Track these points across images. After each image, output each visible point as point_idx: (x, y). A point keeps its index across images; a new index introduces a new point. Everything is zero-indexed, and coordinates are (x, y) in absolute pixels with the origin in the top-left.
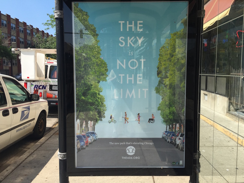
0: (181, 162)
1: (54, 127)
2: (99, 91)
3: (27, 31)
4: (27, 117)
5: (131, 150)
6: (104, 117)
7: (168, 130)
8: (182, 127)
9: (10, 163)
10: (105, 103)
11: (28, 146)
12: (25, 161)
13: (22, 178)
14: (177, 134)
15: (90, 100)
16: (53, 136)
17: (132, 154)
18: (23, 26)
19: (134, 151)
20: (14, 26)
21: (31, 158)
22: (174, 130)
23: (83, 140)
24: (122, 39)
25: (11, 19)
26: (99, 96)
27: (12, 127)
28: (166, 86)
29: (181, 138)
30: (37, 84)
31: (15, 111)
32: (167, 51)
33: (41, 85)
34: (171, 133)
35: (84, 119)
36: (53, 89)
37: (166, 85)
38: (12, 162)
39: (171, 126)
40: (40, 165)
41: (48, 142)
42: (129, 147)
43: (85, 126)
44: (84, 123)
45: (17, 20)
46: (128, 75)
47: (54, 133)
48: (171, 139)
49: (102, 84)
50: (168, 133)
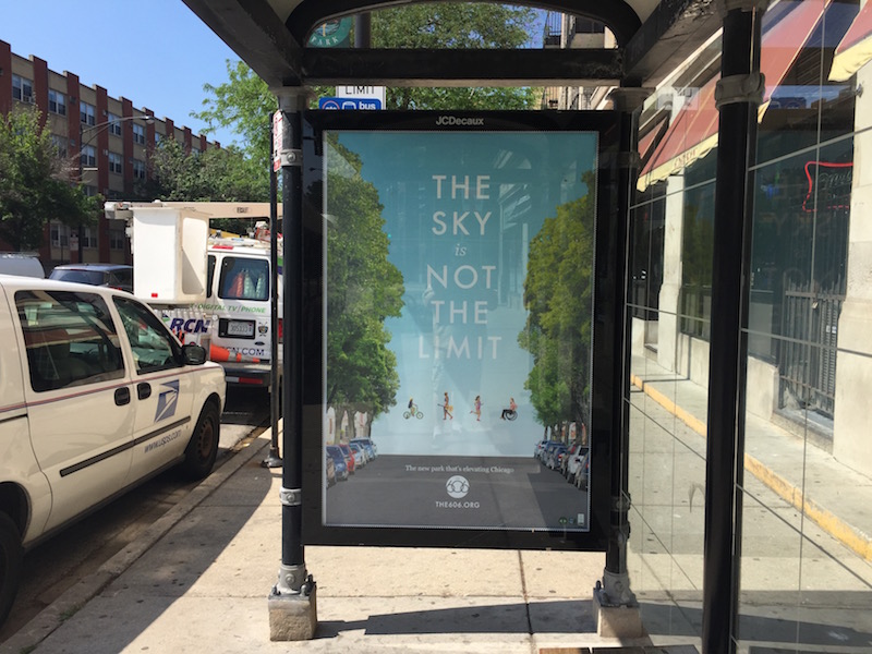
0: (581, 518)
1: (239, 447)
2: (383, 341)
3: (135, 131)
4: (171, 412)
5: (458, 486)
6: (394, 403)
7: (549, 439)
8: (584, 430)
9: (126, 539)
10: (396, 370)
11: (171, 498)
12: (174, 531)
13: (172, 569)
14: (570, 449)
15: (360, 363)
16: (242, 470)
17: (462, 495)
18: (120, 113)
19: (466, 489)
20: (90, 112)
21: (187, 524)
22: (563, 439)
23: (342, 458)
24: (439, 217)
25: (81, 88)
26: (383, 353)
27: (136, 436)
28: (544, 332)
29: (581, 458)
30: (180, 317)
31: (144, 391)
32: (549, 246)
33: (192, 318)
34: (556, 446)
35: (346, 408)
36: (230, 332)
37: (544, 327)
38: (133, 535)
39: (556, 428)
40: (215, 541)
41: (228, 485)
42: (453, 479)
43: (347, 424)
44: (346, 417)
45: (101, 92)
46: (452, 303)
47: (245, 463)
48: (556, 461)
49: (389, 324)
50: (550, 444)
